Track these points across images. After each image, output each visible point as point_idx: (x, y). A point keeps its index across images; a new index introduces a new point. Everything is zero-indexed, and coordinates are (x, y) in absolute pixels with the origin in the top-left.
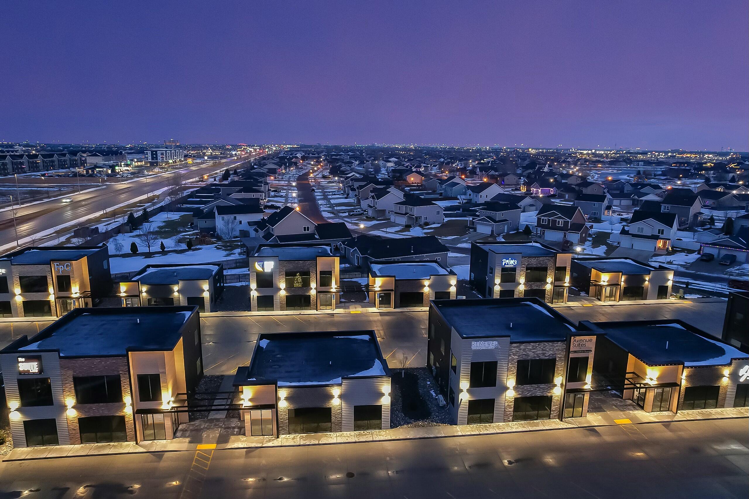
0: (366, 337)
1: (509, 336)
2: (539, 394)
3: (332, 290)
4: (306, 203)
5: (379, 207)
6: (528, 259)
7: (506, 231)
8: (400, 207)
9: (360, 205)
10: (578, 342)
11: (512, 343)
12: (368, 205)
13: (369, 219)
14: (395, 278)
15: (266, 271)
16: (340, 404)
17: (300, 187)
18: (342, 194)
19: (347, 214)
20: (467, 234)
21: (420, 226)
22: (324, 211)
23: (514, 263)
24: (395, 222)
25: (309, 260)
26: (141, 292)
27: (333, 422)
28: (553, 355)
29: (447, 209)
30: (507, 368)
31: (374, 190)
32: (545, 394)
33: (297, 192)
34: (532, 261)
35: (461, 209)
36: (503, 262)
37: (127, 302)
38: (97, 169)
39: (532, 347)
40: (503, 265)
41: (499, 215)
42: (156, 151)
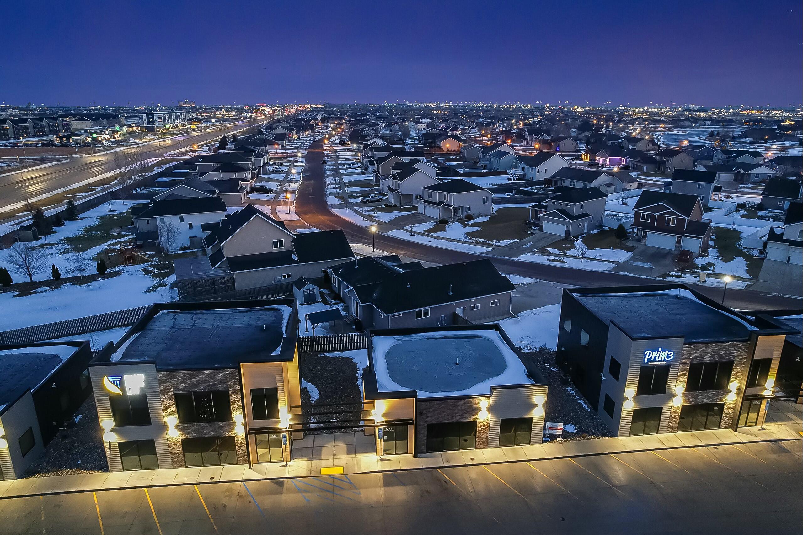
3: (280, 425)
4: (311, 182)
5: (403, 192)
6: (695, 347)
7: (586, 231)
8: (431, 193)
9: (379, 185)
12: (389, 186)
13: (390, 208)
15: (128, 393)
17: (308, 158)
18: (359, 167)
19: (359, 200)
20: (530, 235)
21: (461, 221)
22: (331, 194)
23: (668, 357)
24: (424, 214)
25: (223, 368)
31: (398, 166)
33: (305, 164)
34: (703, 350)
35: (514, 191)
36: (645, 356)
38: (73, 137)
40: (646, 361)
41: (577, 208)
42: (152, 115)
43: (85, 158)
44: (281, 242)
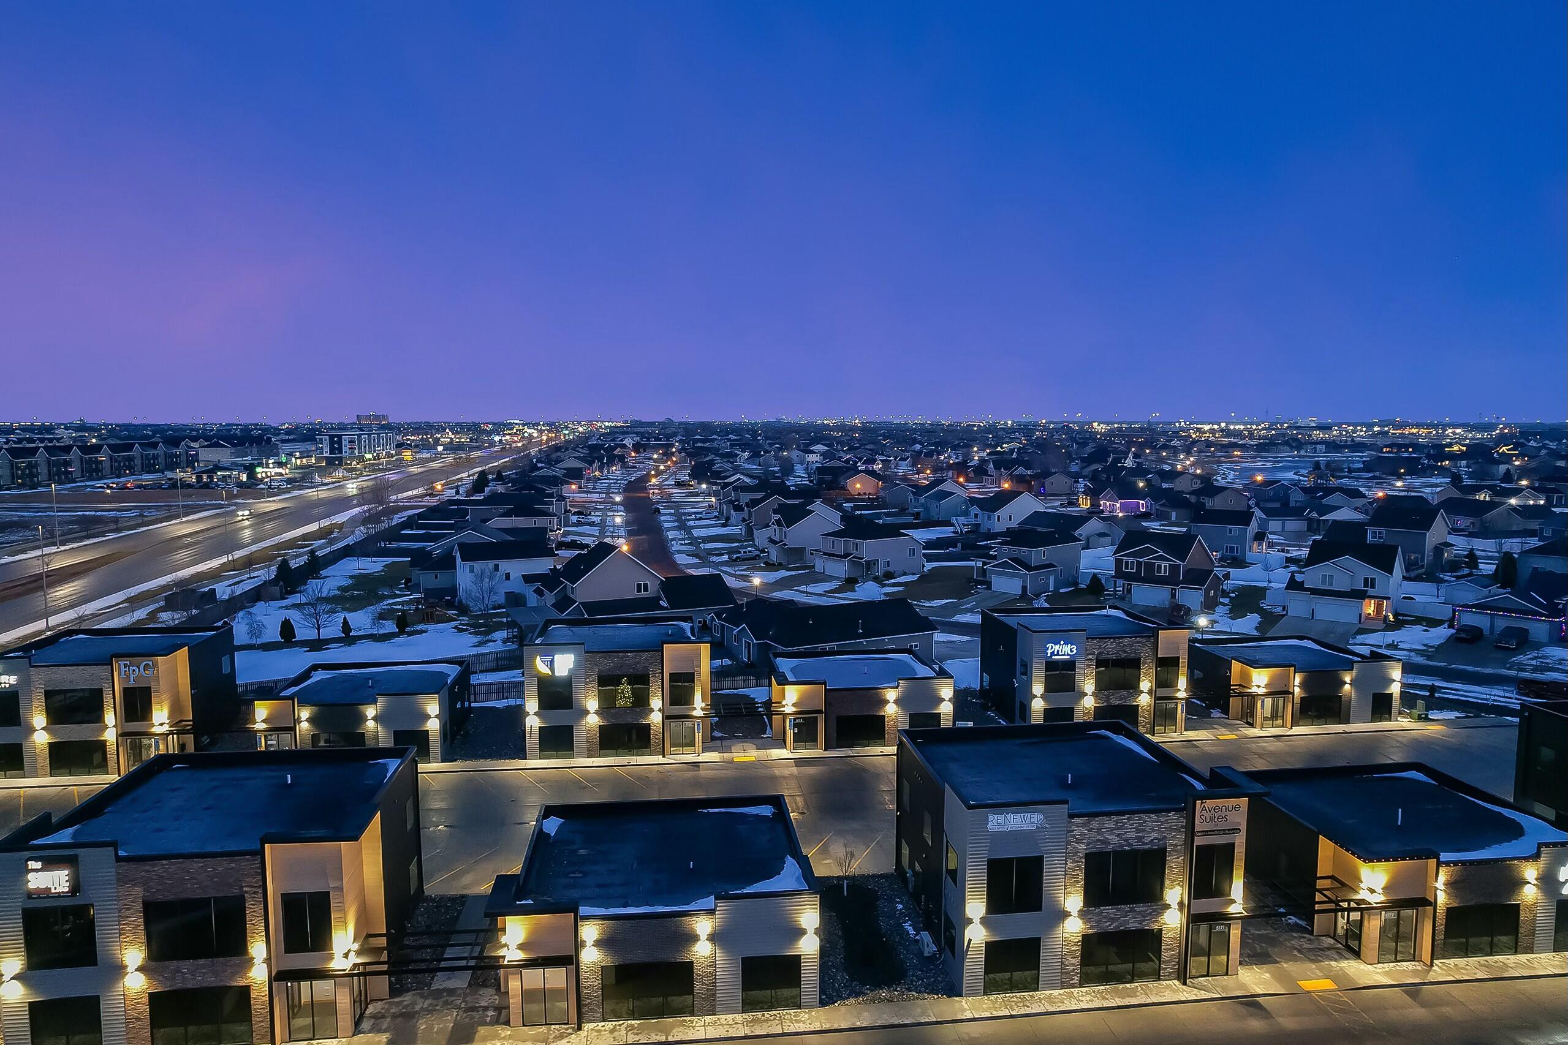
0: (767, 811)
1: (1066, 802)
2: (1133, 925)
3: (695, 713)
4: (644, 537)
5: (792, 543)
6: (1099, 642)
7: (1051, 589)
8: (833, 542)
9: (753, 540)
10: (1210, 811)
11: (1072, 816)
12: (770, 538)
13: (770, 566)
14: (825, 687)
15: (557, 674)
16: (712, 954)
17: (629, 505)
18: (715, 517)
19: (726, 558)
20: (973, 594)
21: (876, 579)
22: (679, 552)
23: (1071, 651)
24: (824, 573)
25: (647, 651)
26: (298, 721)
27: (697, 993)
28: (1159, 840)
29: (929, 545)
30: (1064, 869)
31: (781, 509)
32: (1148, 925)
33: (625, 514)
34: (1107, 645)
35: (959, 545)
36: (1048, 649)
37: (269, 743)
39: (1114, 825)
40: (1049, 655)
41: (1037, 555)
42: (340, 437)
44: (646, 586)
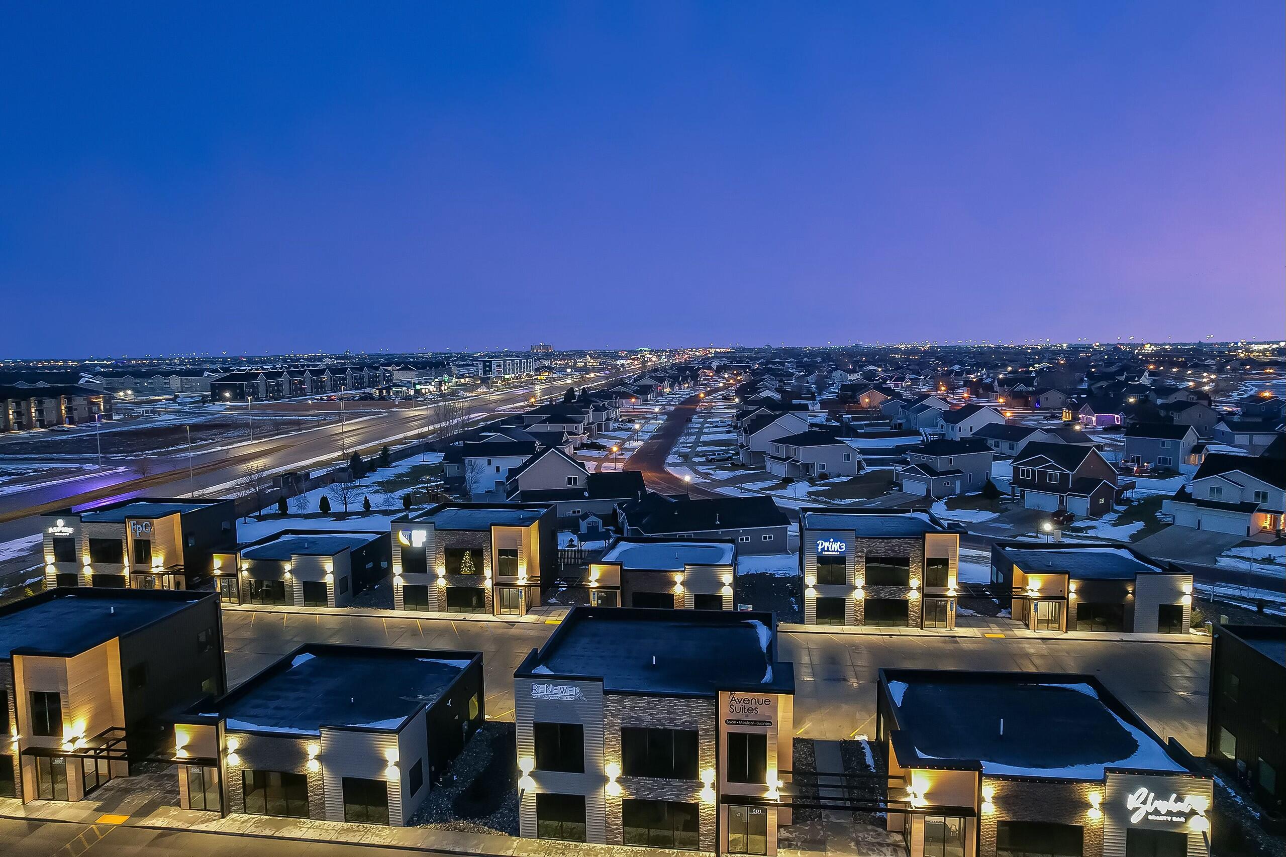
0: (463, 664)
1: (600, 679)
2: (670, 797)
3: (519, 582)
4: (660, 440)
5: (754, 448)
6: (868, 541)
8: (781, 447)
10: (740, 703)
11: (606, 692)
12: (741, 443)
13: (734, 467)
14: (621, 568)
15: (414, 545)
16: (320, 771)
17: (674, 415)
18: (729, 425)
19: (704, 459)
20: (884, 495)
21: (811, 480)
22: (676, 453)
23: (841, 548)
24: (771, 473)
25: (481, 531)
26: (241, 570)
27: (311, 801)
28: (690, 723)
30: (602, 739)
32: (684, 799)
33: (663, 422)
34: (876, 544)
36: (818, 545)
37: (223, 584)
38: (394, 389)
39: (646, 705)
40: (819, 550)
42: (490, 362)
43: (403, 413)
44: (575, 479)
